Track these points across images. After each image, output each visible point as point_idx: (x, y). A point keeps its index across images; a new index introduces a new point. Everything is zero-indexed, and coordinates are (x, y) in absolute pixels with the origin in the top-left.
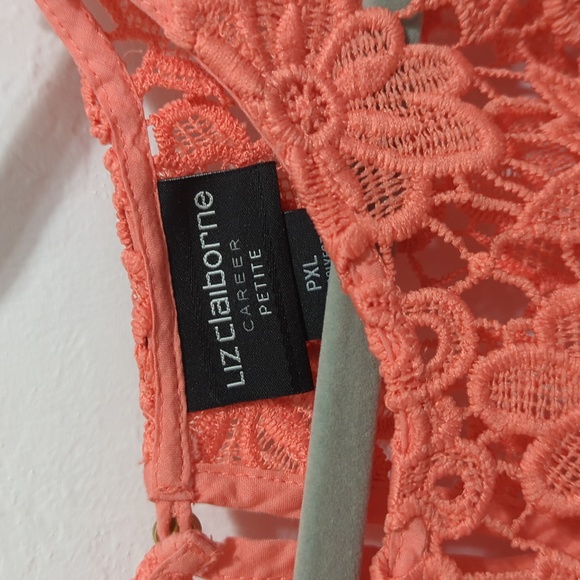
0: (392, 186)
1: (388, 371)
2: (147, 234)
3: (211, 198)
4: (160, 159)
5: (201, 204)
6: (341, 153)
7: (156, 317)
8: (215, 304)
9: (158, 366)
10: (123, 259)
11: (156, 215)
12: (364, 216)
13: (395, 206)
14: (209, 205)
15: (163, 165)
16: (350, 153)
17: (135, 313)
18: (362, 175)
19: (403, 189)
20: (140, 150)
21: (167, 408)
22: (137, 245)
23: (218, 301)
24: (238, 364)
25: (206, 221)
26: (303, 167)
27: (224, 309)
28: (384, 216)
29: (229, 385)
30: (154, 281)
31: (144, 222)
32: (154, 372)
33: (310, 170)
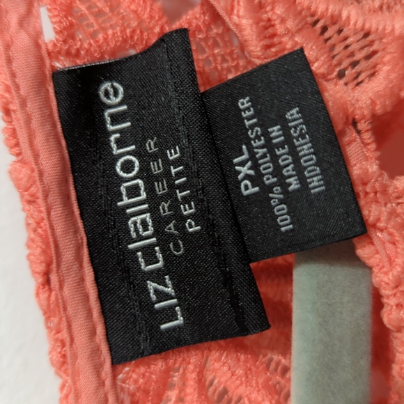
0: (362, 48)
1: (386, 279)
2: (40, 140)
3: (121, 90)
4: (55, 45)
5: (108, 98)
6: (299, 8)
7: (57, 246)
8: (135, 223)
9: (65, 309)
10: (10, 172)
11: (51, 115)
12: (336, 84)
13: (369, 73)
14: (118, 100)
15: (59, 52)
16: (309, 8)
17: (30, 243)
18: (327, 35)
19: (375, 53)
20: (29, 35)
21: (83, 363)
22: (28, 154)
23: (139, 219)
24: (172, 298)
25: (116, 119)
26: (257, 23)
27: (145, 229)
28: (358, 84)
29: (163, 327)
30: (50, 199)
31: (35, 123)
32: (61, 319)
33: (266, 28)
